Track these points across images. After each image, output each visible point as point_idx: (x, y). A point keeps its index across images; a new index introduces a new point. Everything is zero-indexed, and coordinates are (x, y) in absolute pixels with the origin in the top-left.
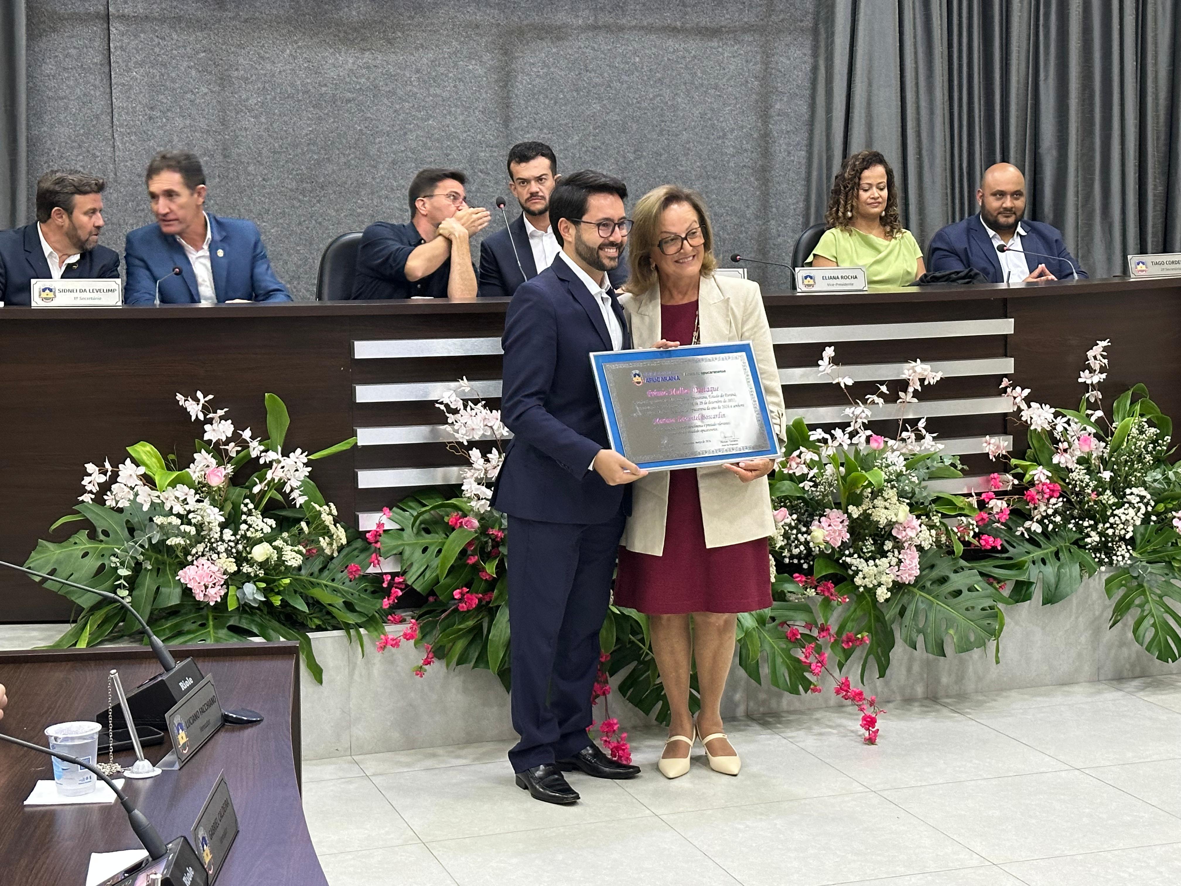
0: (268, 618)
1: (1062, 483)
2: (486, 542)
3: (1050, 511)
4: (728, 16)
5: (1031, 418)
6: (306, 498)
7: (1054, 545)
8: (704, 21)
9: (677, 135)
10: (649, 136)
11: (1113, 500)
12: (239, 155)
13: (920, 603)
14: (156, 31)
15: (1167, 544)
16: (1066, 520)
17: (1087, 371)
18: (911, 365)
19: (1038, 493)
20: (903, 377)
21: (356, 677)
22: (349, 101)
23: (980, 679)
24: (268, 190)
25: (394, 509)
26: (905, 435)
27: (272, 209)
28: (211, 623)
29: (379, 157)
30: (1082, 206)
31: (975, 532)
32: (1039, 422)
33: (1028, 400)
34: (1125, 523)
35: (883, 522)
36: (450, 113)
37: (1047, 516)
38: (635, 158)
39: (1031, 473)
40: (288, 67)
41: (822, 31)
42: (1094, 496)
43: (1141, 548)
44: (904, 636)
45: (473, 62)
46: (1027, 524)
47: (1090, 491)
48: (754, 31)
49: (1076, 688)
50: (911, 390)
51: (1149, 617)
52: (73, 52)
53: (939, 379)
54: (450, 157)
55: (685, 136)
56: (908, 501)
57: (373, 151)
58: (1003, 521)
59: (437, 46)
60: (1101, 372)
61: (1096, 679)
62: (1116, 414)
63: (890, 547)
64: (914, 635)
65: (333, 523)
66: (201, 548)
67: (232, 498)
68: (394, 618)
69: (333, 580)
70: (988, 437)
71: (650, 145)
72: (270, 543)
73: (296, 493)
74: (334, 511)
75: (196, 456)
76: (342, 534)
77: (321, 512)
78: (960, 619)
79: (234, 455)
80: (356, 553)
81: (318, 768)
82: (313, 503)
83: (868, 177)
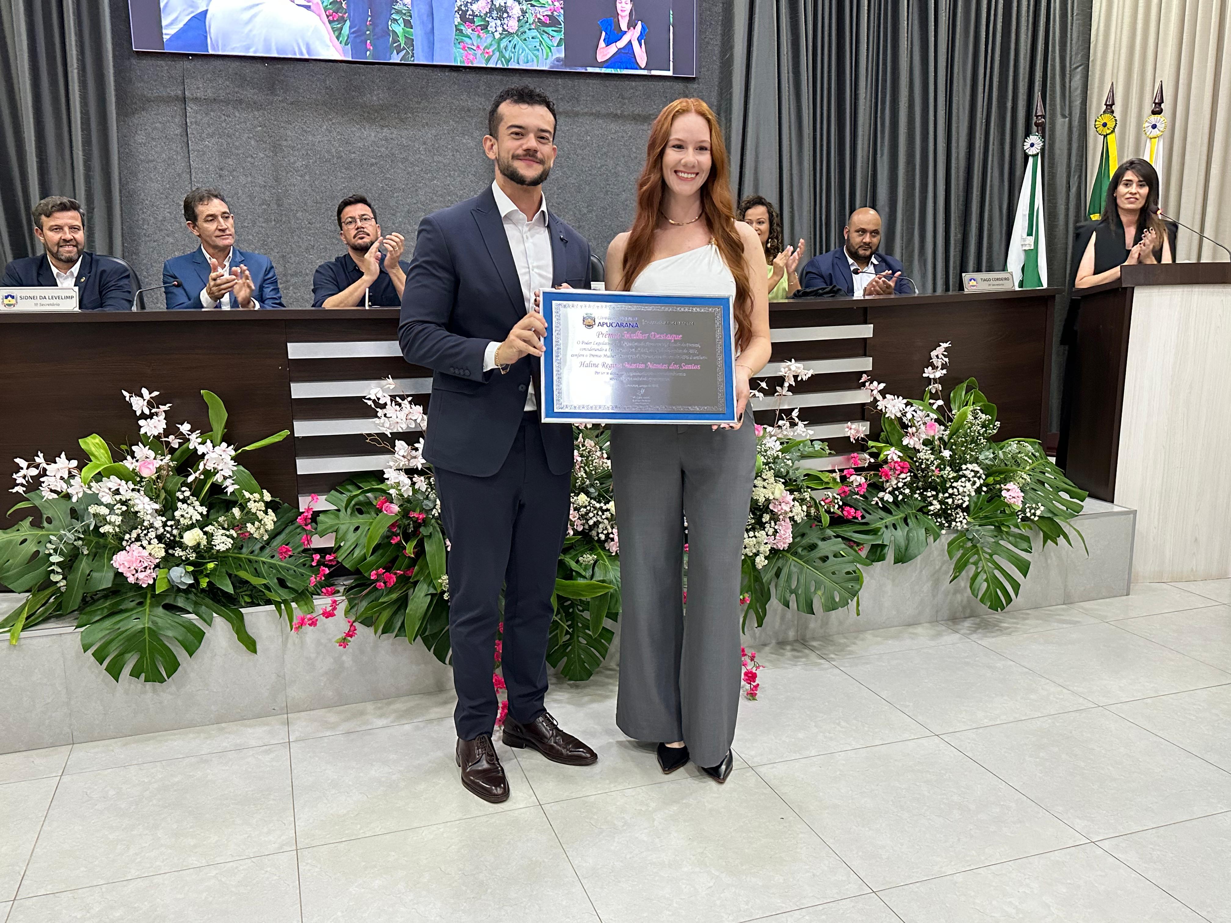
0: (202, 596)
1: (909, 460)
2: (409, 524)
3: (900, 485)
4: (655, 107)
5: (886, 407)
6: (237, 487)
7: (903, 512)
8: (638, 110)
9: (618, 195)
10: (598, 196)
11: (953, 474)
12: (290, 204)
13: (792, 567)
14: (223, 110)
15: (996, 511)
16: (913, 492)
17: (930, 368)
18: (787, 364)
19: (891, 469)
20: (780, 374)
21: (290, 645)
22: (372, 165)
23: (841, 623)
25: (333, 492)
26: (781, 423)
28: (148, 601)
29: (397, 208)
31: (839, 505)
32: (894, 412)
33: (883, 393)
34: (963, 494)
35: (762, 500)
36: (450, 175)
37: (898, 488)
38: (588, 212)
39: (885, 453)
42: (937, 472)
43: (974, 515)
44: (779, 596)
45: (467, 137)
46: (881, 494)
47: (933, 468)
49: (919, 630)
50: (786, 385)
51: (982, 573)
52: (158, 125)
53: (810, 376)
55: (624, 196)
56: (783, 481)
57: (392, 203)
58: (862, 494)
59: (438, 125)
60: (942, 369)
61: (934, 621)
62: (952, 402)
63: (768, 519)
64: (788, 595)
65: (264, 509)
66: (134, 534)
67: (170, 486)
68: (327, 591)
69: (273, 557)
70: (849, 423)
71: (599, 202)
72: (202, 529)
73: (229, 482)
74: (268, 497)
75: (134, 448)
76: (270, 520)
77: (249, 500)
78: (827, 582)
79: (177, 446)
80: (298, 530)
81: (250, 730)
82: (244, 491)
83: (750, 215)
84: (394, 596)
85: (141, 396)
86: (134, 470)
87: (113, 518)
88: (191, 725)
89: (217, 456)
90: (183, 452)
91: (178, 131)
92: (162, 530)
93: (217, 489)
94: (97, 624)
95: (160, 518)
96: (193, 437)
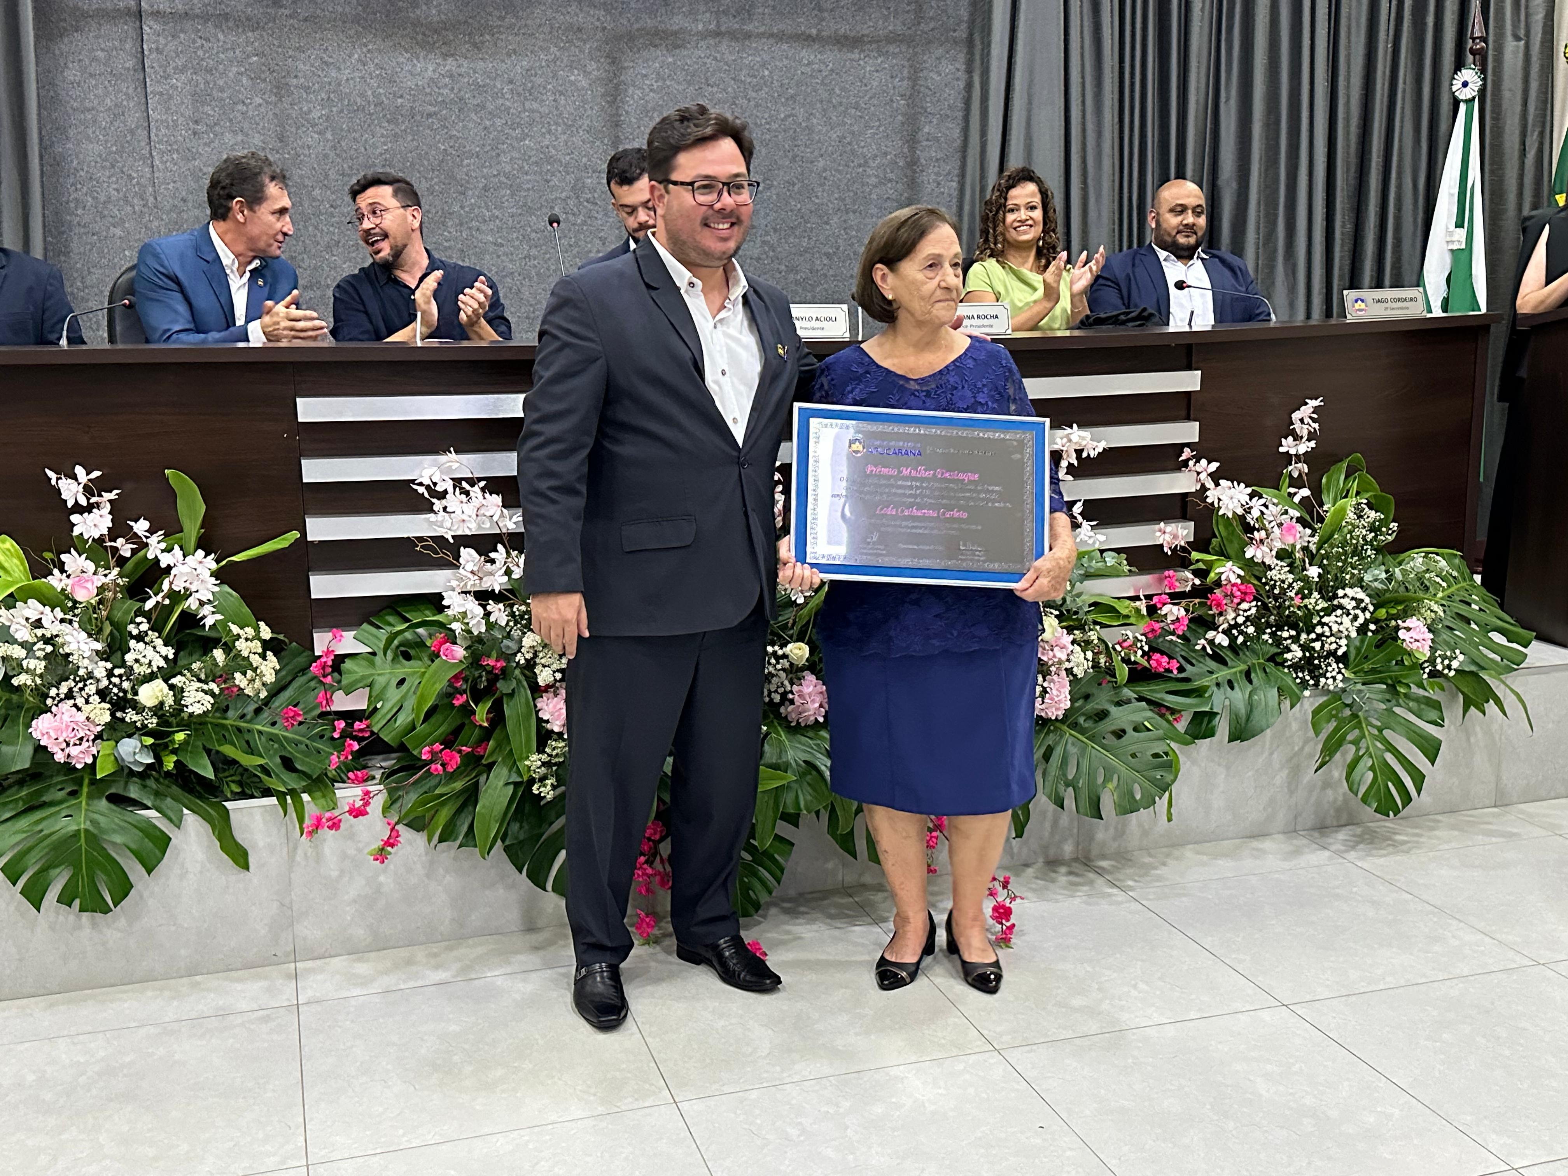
0: (166, 782)
1: (1256, 582)
2: (481, 676)
3: (1241, 620)
4: (870, 23)
5: (1219, 500)
6: (219, 617)
7: (1245, 662)
8: (844, 29)
9: (812, 162)
10: (780, 162)
11: (1322, 604)
12: (301, 177)
13: (1069, 746)
14: (199, 30)
15: (1390, 661)
16: (1260, 631)
17: (1290, 438)
18: (1066, 431)
19: (1226, 596)
20: (1056, 447)
21: (299, 857)
22: (430, 115)
23: (1145, 833)
24: (336, 219)
25: (365, 626)
27: (343, 241)
28: (85, 790)
29: (468, 182)
30: (1264, 245)
31: (1143, 651)
32: (1231, 506)
33: (1216, 477)
34: (1338, 635)
36: (549, 132)
37: (1236, 626)
39: (1217, 571)
40: (357, 74)
41: (978, 42)
42: (1297, 601)
43: (1356, 666)
44: (1047, 790)
45: (576, 72)
46: (1210, 634)
47: (1292, 594)
48: (901, 41)
49: (1267, 844)
50: (1064, 463)
51: (1365, 758)
52: (99, 54)
53: (1101, 450)
54: (551, 183)
55: (821, 163)
56: (1057, 613)
57: (461, 175)
58: (1181, 633)
59: (532, 52)
60: (1309, 440)
61: (1291, 831)
62: (1325, 491)
64: (1061, 788)
65: (260, 650)
66: (64, 688)
67: (118, 615)
68: (356, 776)
69: (274, 724)
70: (1162, 524)
71: (782, 173)
72: (166, 681)
73: (207, 610)
74: (266, 633)
75: (63, 557)
76: (269, 667)
77: (238, 637)
78: (1122, 769)
79: (128, 554)
80: (313, 684)
81: (239, 986)
82: (230, 624)
83: (1015, 197)
84: (458, 785)
85: (75, 477)
86: (63, 590)
87: (32, 664)
88: (148, 978)
89: (189, 570)
90: (137, 564)
91: (130, 64)
92: (105, 682)
93: (190, 620)
94: (9, 824)
95: (102, 664)
96: (153, 540)
